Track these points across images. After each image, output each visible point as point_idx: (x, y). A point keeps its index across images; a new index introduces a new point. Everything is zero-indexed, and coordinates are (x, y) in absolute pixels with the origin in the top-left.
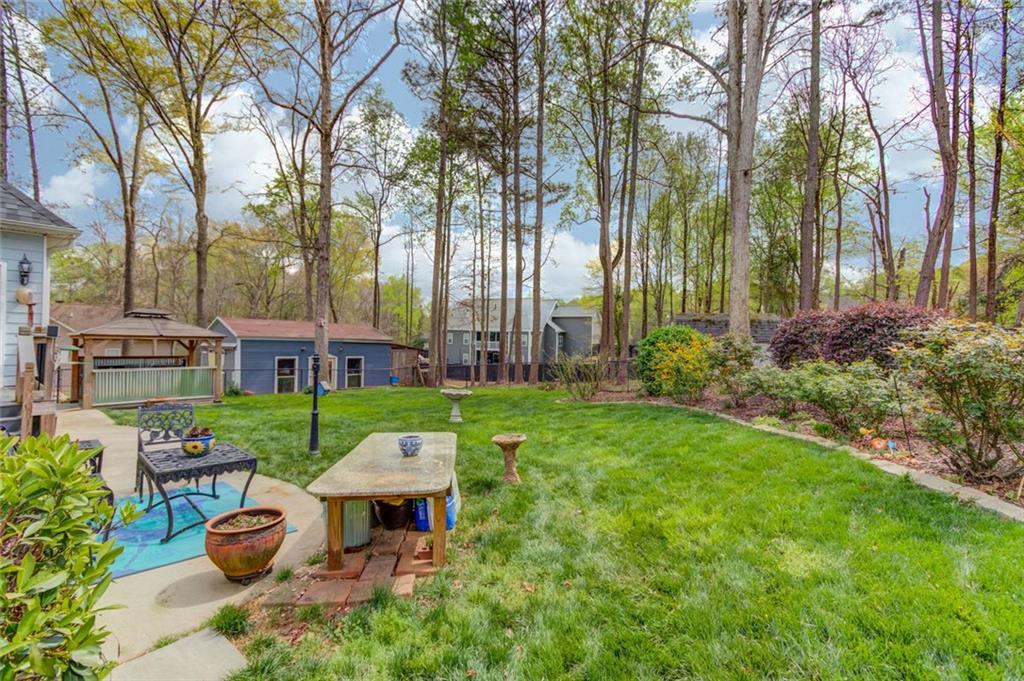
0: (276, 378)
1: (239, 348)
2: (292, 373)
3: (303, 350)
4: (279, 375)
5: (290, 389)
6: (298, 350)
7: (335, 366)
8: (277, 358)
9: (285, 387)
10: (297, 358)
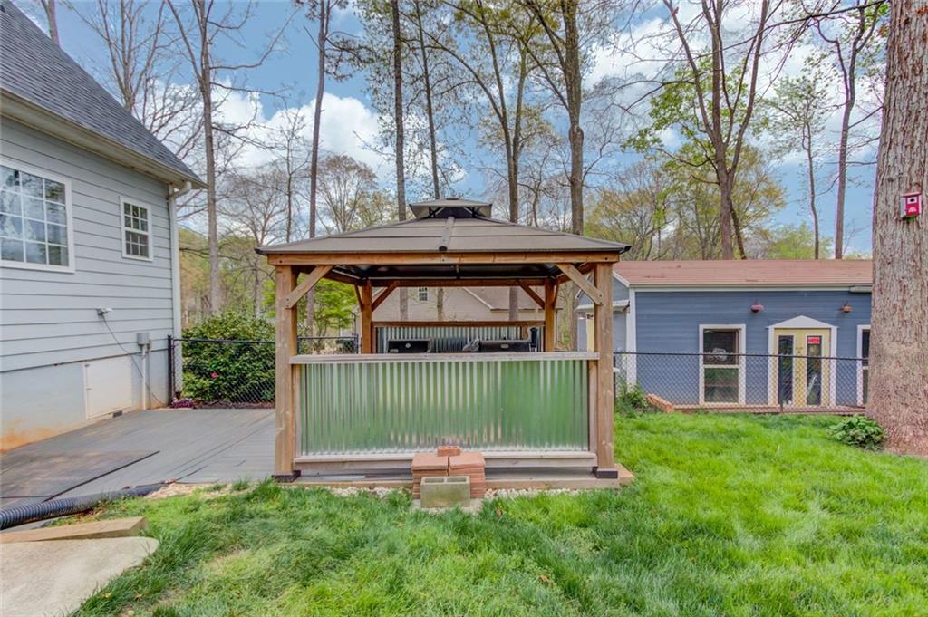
0: (702, 367)
1: (633, 309)
2: (732, 360)
3: (755, 311)
4: (706, 362)
5: (730, 392)
6: (745, 311)
7: (830, 348)
8: (702, 327)
9: (720, 386)
10: (743, 327)
